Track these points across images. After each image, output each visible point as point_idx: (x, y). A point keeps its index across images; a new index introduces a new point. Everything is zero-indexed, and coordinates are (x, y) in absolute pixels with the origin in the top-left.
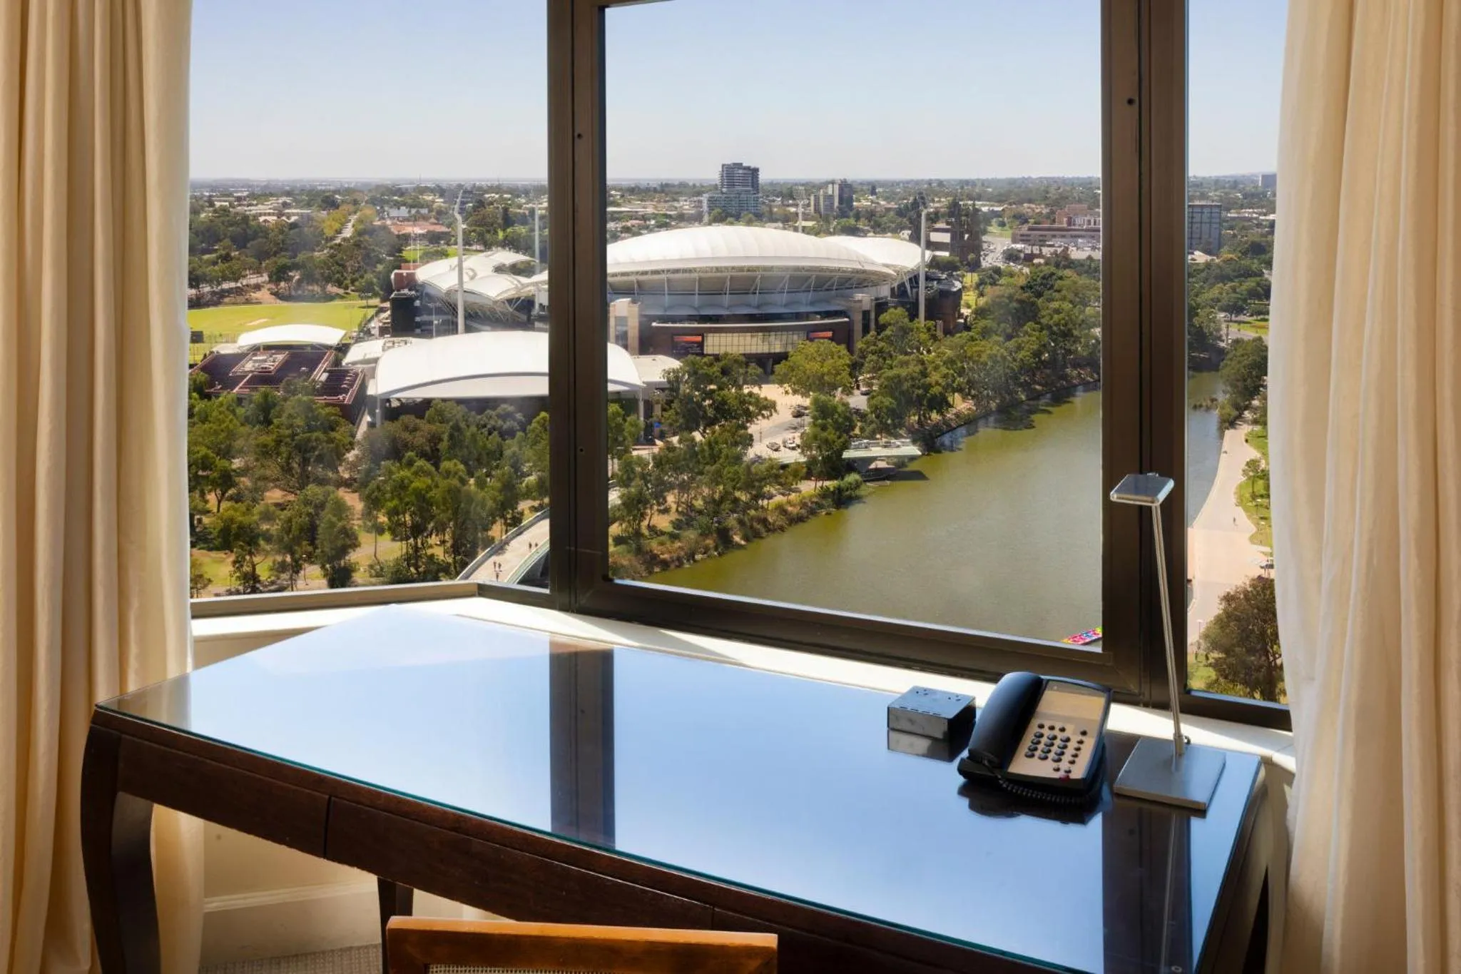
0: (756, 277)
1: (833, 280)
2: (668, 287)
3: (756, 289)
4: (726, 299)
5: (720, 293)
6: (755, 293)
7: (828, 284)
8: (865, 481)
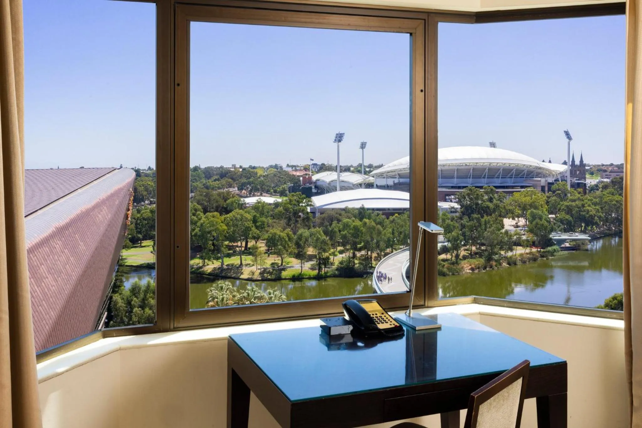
0: (471, 169)
1: (524, 172)
2: (441, 174)
3: (470, 176)
4: (455, 180)
5: (466, 177)
6: (470, 178)
7: (521, 175)
8: (562, 250)
